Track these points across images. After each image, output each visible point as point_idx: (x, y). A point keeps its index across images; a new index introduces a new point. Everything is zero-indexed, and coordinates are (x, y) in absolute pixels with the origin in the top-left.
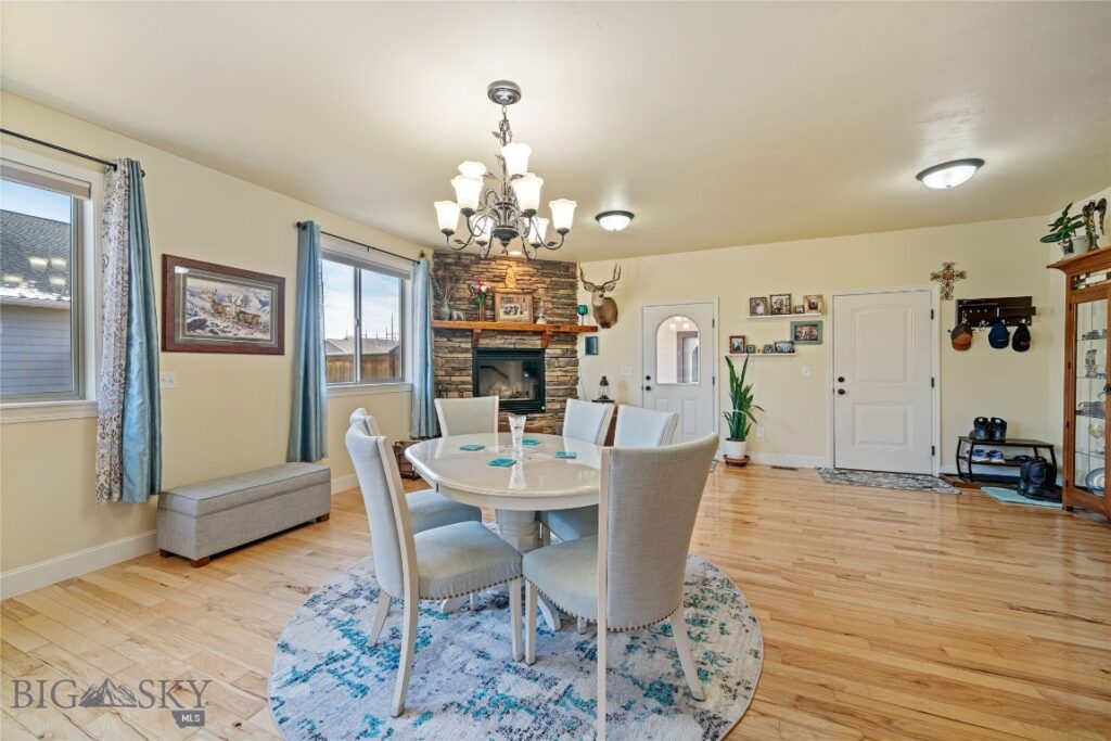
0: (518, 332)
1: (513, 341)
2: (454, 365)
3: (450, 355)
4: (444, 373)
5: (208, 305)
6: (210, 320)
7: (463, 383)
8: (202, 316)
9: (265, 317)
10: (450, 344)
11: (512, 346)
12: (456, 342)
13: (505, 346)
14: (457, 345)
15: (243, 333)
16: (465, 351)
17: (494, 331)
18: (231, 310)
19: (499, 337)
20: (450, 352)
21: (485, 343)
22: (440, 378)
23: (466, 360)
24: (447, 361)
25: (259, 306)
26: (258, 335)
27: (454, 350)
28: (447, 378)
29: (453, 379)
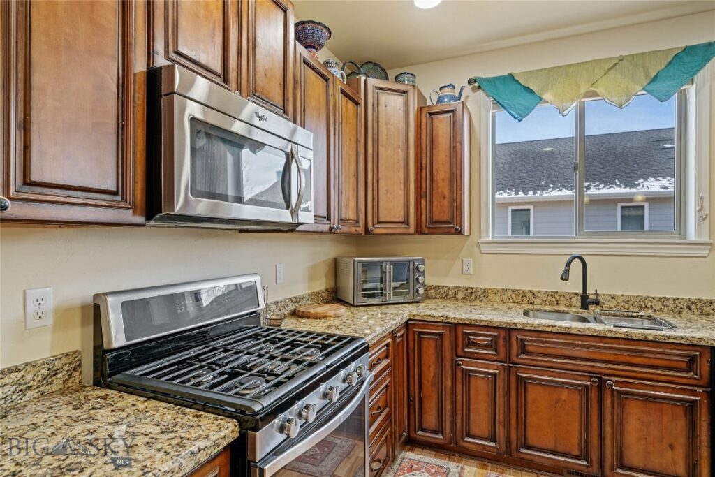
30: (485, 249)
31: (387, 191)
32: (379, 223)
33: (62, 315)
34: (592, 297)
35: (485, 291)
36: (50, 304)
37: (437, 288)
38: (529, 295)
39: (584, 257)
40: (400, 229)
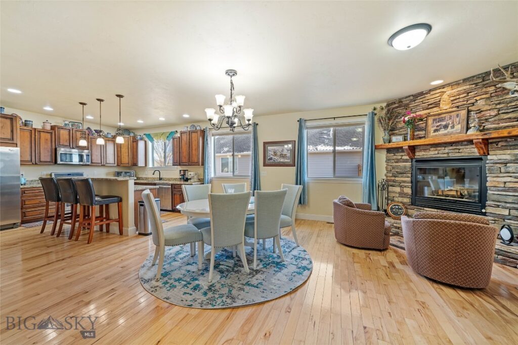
0: (451, 144)
1: (446, 151)
2: (397, 170)
3: (395, 164)
4: (391, 175)
5: (273, 153)
6: (273, 157)
7: (404, 182)
8: (271, 156)
9: (288, 155)
10: (395, 157)
11: (446, 155)
12: (398, 156)
13: (438, 155)
14: (400, 157)
15: (282, 160)
16: (406, 161)
17: (428, 145)
18: (279, 154)
19: (432, 149)
20: (396, 162)
21: (420, 154)
22: (389, 178)
23: (405, 167)
24: (393, 168)
25: (286, 151)
26: (286, 161)
27: (398, 161)
28: (393, 178)
29: (397, 179)
30: (149, 169)
31: (123, 158)
32: (121, 164)
34: (161, 178)
36: (45, 174)
37: (141, 178)
40: (127, 165)
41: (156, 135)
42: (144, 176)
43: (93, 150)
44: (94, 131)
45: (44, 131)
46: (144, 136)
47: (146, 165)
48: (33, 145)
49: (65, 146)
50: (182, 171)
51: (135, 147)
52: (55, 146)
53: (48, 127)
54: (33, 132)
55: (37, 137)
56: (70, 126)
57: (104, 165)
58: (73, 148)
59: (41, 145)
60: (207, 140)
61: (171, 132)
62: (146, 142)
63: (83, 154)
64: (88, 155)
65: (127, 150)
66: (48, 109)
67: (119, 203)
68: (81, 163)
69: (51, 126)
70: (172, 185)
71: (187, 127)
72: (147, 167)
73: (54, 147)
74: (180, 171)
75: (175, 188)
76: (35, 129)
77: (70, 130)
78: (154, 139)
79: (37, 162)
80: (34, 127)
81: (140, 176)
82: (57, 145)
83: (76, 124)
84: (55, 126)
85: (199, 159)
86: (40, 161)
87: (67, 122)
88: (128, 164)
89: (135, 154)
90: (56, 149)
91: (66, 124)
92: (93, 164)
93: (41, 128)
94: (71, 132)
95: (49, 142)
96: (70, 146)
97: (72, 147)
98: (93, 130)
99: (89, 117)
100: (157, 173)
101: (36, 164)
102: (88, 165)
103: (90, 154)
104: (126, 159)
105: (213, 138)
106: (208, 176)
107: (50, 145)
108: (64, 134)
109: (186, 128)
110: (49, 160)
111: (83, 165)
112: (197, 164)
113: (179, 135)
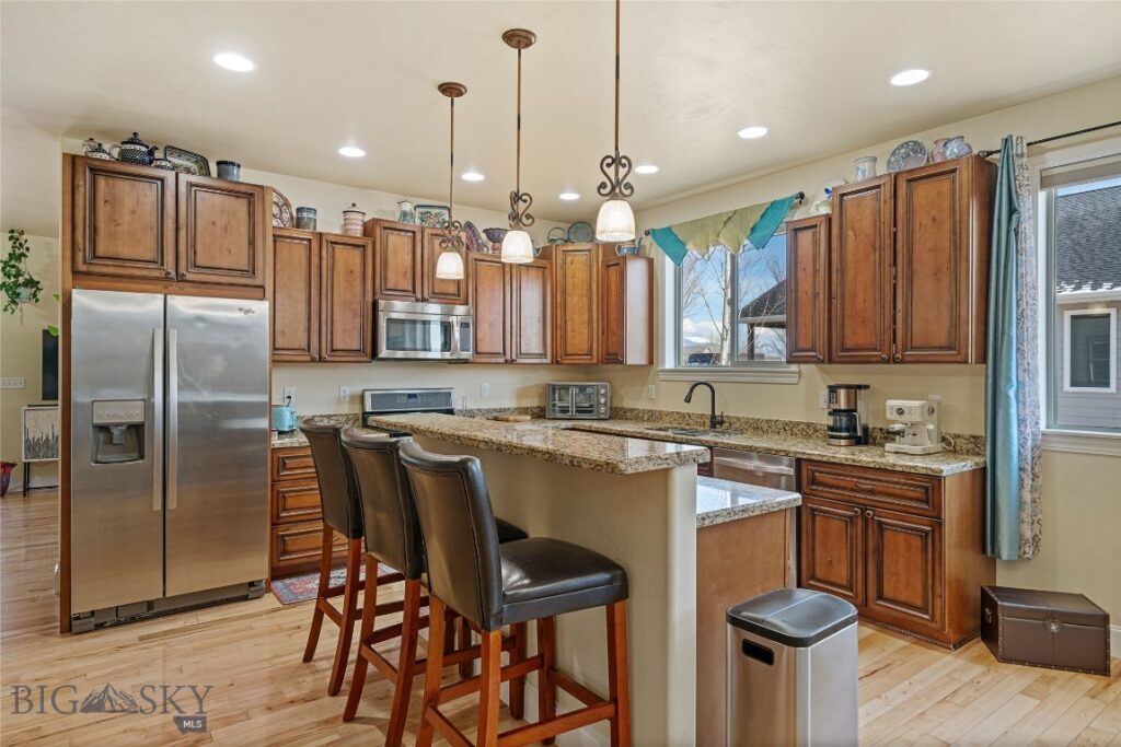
30: (662, 376)
31: (573, 331)
32: (567, 355)
33: (352, 398)
34: (719, 419)
35: (661, 412)
36: (348, 393)
37: (632, 410)
38: (687, 417)
39: (713, 385)
40: (585, 360)
41: (698, 226)
42: (642, 405)
43: (480, 308)
44: (484, 236)
45: (343, 242)
46: (648, 241)
47: (651, 361)
48: (314, 292)
49: (401, 294)
50: (842, 392)
51: (613, 288)
52: (374, 294)
53: (357, 230)
54: (315, 245)
55: (324, 262)
56: (418, 222)
57: (512, 361)
58: (424, 300)
59: (336, 291)
60: (1012, 210)
61: (773, 204)
62: (650, 262)
63: (450, 319)
64: (465, 325)
65: (585, 299)
66: (352, 152)
67: (618, 606)
68: (447, 355)
69: (365, 225)
70: (798, 463)
71: (874, 160)
72: (658, 367)
73: (369, 299)
74: (833, 389)
75: (814, 481)
76: (321, 235)
77: (414, 232)
78: (689, 246)
79: (324, 355)
80: (319, 229)
81: (627, 404)
82: (378, 291)
83: (434, 211)
84: (375, 221)
85: (956, 322)
86: (333, 350)
87: (407, 207)
88: (590, 353)
89: (613, 315)
90: (375, 305)
91: (404, 214)
92: (479, 359)
93: (338, 231)
94: (419, 237)
95: (358, 282)
96: (414, 292)
97: (419, 296)
98: (480, 229)
99: (473, 177)
100: (702, 394)
101: (321, 360)
102: (466, 362)
103: (470, 321)
104: (580, 337)
105: (1042, 196)
106: (1021, 421)
107: (358, 288)
108: (398, 246)
109: (866, 166)
110: (355, 345)
111: (450, 362)
112: (949, 352)
113: (824, 210)
